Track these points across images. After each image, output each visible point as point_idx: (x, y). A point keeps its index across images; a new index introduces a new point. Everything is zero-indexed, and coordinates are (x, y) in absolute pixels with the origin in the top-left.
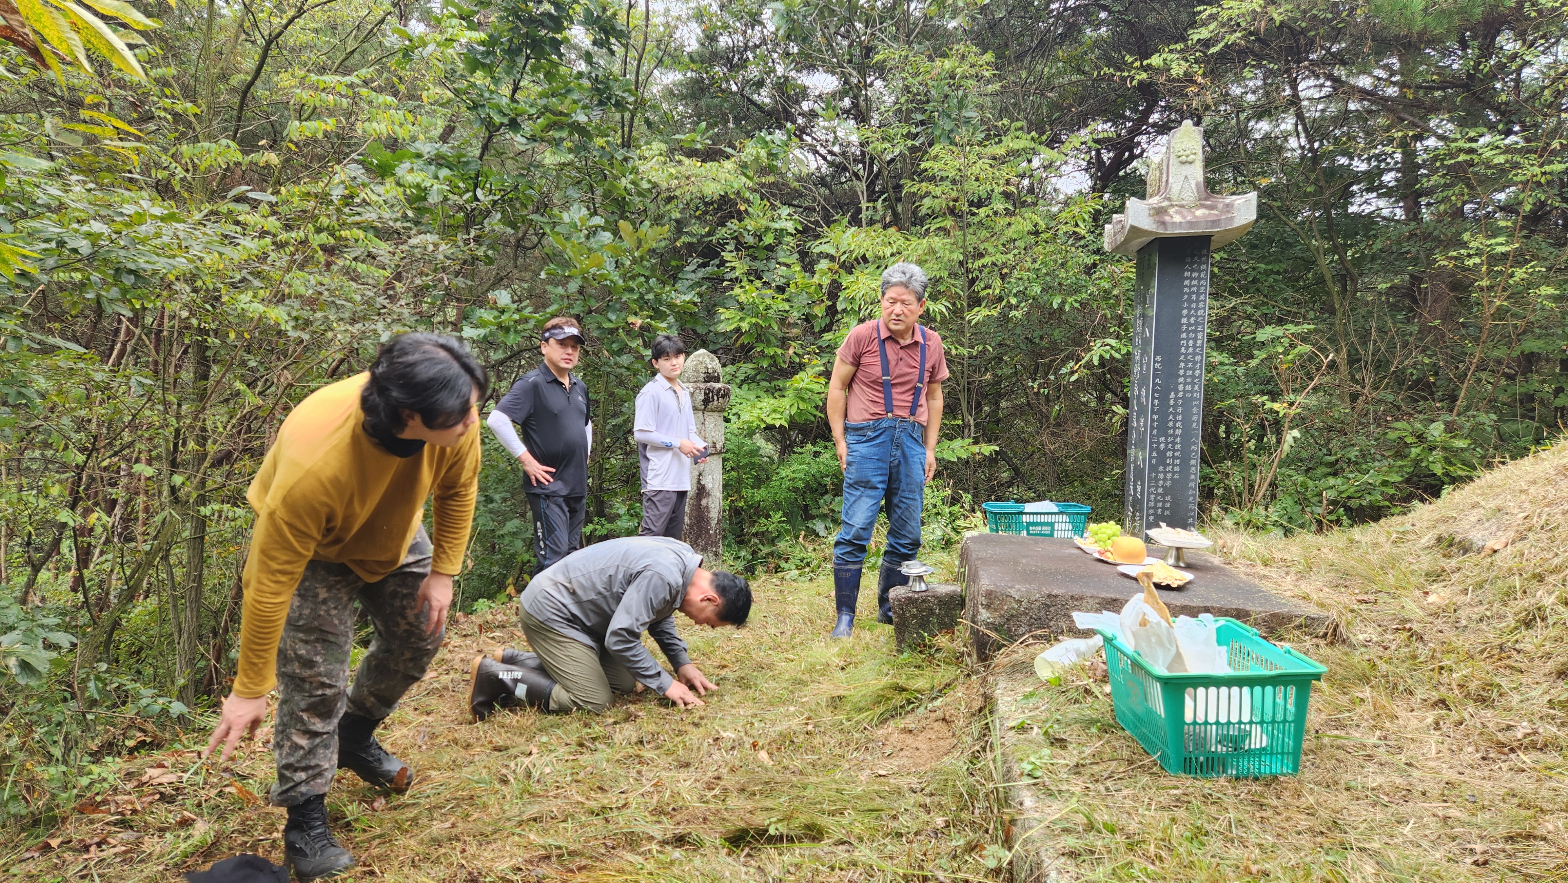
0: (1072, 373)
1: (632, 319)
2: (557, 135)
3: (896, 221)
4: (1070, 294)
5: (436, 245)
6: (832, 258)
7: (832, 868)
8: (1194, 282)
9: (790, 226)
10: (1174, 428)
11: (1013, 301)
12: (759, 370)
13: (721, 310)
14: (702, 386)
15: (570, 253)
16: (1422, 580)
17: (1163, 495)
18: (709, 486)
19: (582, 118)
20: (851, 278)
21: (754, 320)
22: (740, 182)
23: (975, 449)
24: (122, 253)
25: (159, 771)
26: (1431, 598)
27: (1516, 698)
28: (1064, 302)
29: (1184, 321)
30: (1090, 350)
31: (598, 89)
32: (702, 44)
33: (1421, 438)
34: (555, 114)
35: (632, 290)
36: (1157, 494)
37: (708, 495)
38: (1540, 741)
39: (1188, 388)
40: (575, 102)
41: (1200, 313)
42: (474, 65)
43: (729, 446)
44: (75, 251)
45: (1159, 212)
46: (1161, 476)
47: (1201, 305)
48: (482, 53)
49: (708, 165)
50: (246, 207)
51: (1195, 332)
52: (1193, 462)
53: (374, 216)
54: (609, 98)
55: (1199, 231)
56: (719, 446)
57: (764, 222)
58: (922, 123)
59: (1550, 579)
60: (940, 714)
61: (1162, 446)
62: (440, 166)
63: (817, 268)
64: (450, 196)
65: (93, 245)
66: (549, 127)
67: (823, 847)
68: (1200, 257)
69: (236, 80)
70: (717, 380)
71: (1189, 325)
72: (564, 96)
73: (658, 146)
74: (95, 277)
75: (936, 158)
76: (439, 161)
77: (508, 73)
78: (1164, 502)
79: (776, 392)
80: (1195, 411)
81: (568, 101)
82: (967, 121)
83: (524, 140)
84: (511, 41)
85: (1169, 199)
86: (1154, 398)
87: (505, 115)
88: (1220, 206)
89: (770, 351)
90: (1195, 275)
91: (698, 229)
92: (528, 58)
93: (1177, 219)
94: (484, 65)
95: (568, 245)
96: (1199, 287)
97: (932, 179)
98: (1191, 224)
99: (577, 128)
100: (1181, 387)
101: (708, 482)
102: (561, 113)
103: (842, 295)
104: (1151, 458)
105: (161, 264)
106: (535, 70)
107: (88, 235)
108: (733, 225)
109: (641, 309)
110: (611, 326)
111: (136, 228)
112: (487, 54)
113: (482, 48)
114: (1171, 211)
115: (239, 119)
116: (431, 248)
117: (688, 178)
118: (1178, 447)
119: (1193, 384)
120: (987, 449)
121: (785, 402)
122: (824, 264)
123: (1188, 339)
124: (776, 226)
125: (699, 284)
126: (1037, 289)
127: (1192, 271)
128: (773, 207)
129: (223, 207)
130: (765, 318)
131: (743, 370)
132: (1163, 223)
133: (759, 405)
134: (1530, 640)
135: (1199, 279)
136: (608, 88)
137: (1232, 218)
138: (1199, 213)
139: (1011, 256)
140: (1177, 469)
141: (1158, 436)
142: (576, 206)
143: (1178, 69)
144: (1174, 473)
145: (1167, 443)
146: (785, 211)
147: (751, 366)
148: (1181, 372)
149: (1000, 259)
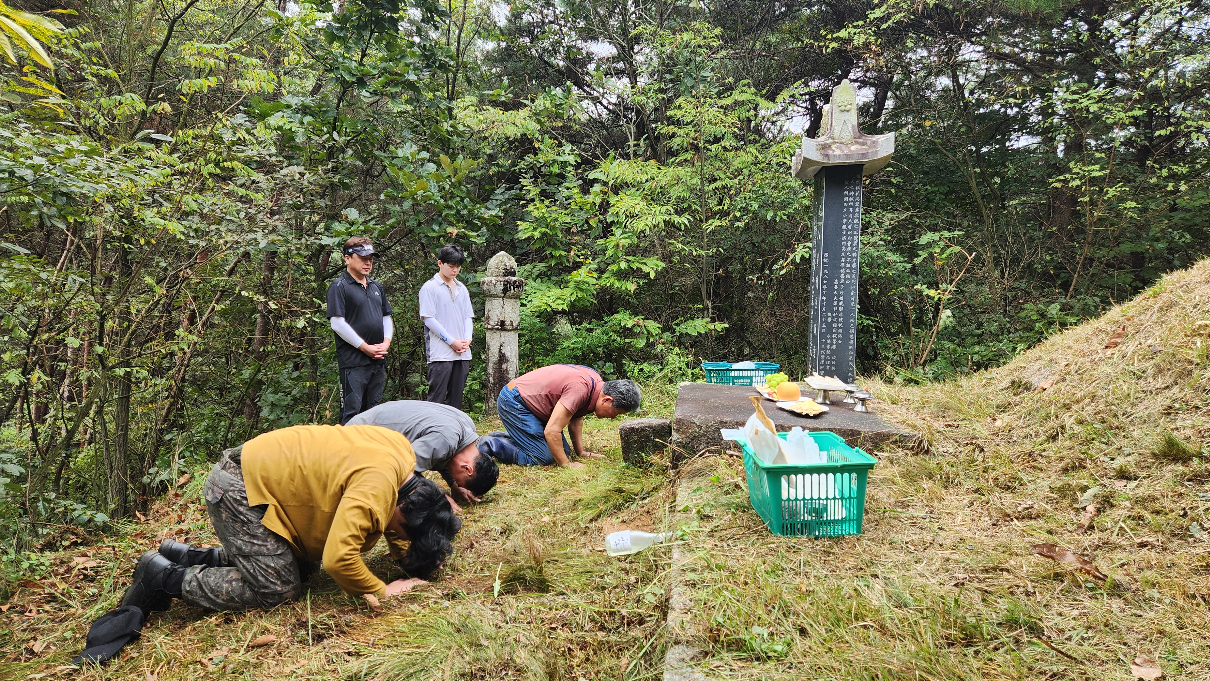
0: (782, 268)
1: (450, 229)
2: (393, 90)
3: (655, 156)
4: (780, 209)
5: (302, 175)
6: (605, 184)
7: (551, 609)
8: (851, 199)
9: (572, 159)
10: (838, 306)
11: (738, 214)
12: (550, 268)
13: (519, 223)
14: (502, 279)
15: (401, 180)
16: (994, 411)
17: (831, 356)
18: (508, 354)
19: (412, 77)
20: (616, 198)
21: (543, 230)
22: (533, 126)
23: (711, 326)
24: (58, 180)
25: (84, 559)
26: (998, 423)
27: (1031, 486)
28: (776, 215)
29: (844, 227)
30: (793, 251)
31: (425, 56)
32: (510, 21)
33: (1043, 315)
34: (391, 74)
35: (450, 208)
36: (826, 355)
37: (508, 361)
38: (1034, 512)
39: (848, 276)
40: (408, 65)
41: (856, 221)
42: (332, 37)
43: (524, 324)
44: (22, 178)
45: (825, 147)
46: (829, 341)
47: (856, 215)
48: (337, 29)
49: (508, 114)
50: (153, 146)
51: (852, 235)
52: (851, 331)
53: (255, 153)
54: (434, 62)
55: (852, 161)
56: (515, 325)
57: (552, 156)
58: (671, 81)
59: (1075, 407)
60: (646, 508)
61: (829, 319)
62: (305, 113)
63: (592, 190)
64: (313, 137)
65: (35, 173)
66: (386, 85)
67: (547, 598)
68: (856, 180)
69: (150, 50)
70: (514, 274)
71: (848, 230)
72: (399, 60)
73: (470, 99)
74: (39, 199)
75: (680, 107)
76: (304, 110)
77: (356, 44)
78: (831, 360)
79: (562, 284)
80: (852, 293)
81: (401, 65)
82: (704, 79)
83: (368, 95)
84: (359, 19)
85: (832, 138)
86: (823, 284)
87: (354, 75)
88: (869, 143)
89: (557, 253)
90: (852, 193)
91: (505, 162)
92: (372, 32)
93: (837, 152)
94: (339, 38)
95: (401, 174)
96: (854, 202)
97: (678, 123)
98: (847, 156)
99: (410, 85)
100: (842, 276)
101: (507, 351)
102: (396, 74)
103: (611, 210)
104: (821, 328)
105: (87, 188)
106: (378, 41)
107: (32, 167)
108: (529, 158)
109: (458, 222)
110: (434, 235)
111: (67, 161)
112: (341, 29)
113: (337, 25)
114: (834, 147)
115: (152, 79)
116: (297, 176)
117: (493, 123)
118: (841, 320)
119: (851, 274)
120: (720, 326)
121: (567, 292)
122: (597, 187)
123: (847, 241)
124: (561, 159)
125: (505, 203)
126: (755, 206)
127: (850, 191)
128: (560, 145)
129: (135, 145)
130: (554, 228)
131: (538, 267)
132: (827, 155)
133: (548, 294)
134: (1052, 449)
135: (854, 196)
136: (433, 54)
137: (877, 152)
138: (853, 148)
139: (736, 181)
140: (840, 336)
141: (826, 312)
142: (408, 144)
143: (859, 40)
144: (838, 339)
145: (833, 317)
146: (568, 147)
147: (543, 264)
148: (843, 265)
149: (729, 183)
